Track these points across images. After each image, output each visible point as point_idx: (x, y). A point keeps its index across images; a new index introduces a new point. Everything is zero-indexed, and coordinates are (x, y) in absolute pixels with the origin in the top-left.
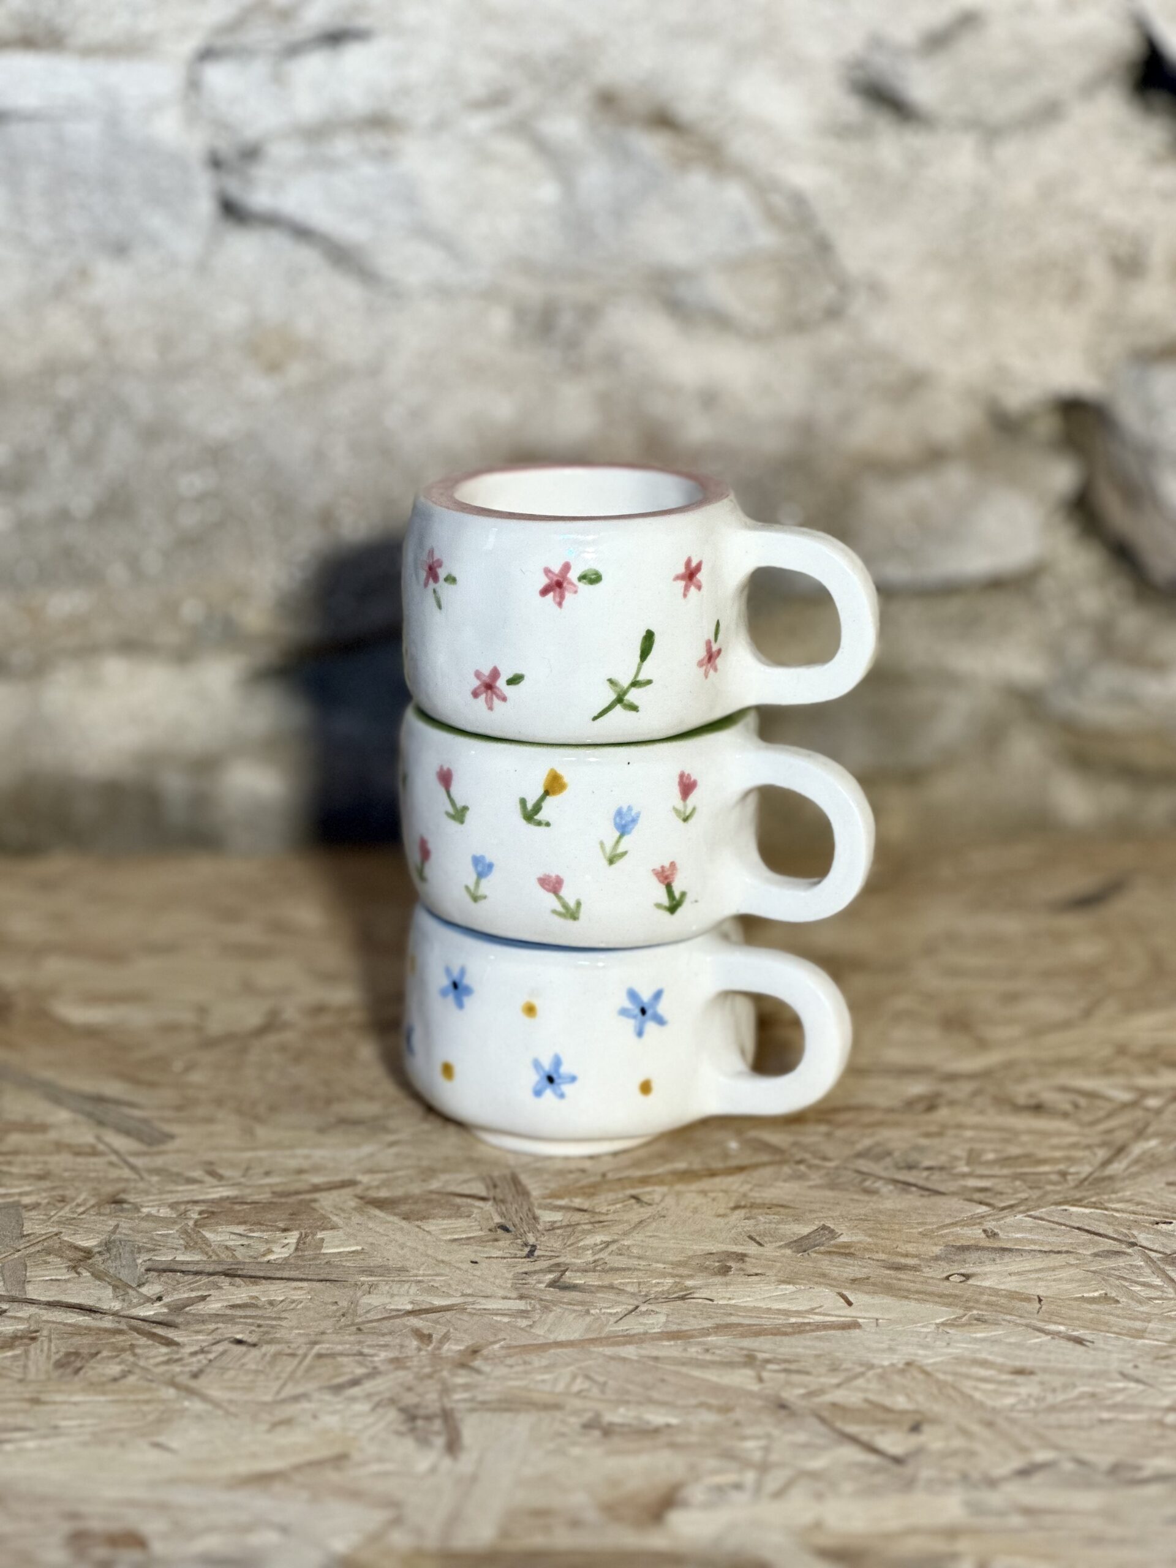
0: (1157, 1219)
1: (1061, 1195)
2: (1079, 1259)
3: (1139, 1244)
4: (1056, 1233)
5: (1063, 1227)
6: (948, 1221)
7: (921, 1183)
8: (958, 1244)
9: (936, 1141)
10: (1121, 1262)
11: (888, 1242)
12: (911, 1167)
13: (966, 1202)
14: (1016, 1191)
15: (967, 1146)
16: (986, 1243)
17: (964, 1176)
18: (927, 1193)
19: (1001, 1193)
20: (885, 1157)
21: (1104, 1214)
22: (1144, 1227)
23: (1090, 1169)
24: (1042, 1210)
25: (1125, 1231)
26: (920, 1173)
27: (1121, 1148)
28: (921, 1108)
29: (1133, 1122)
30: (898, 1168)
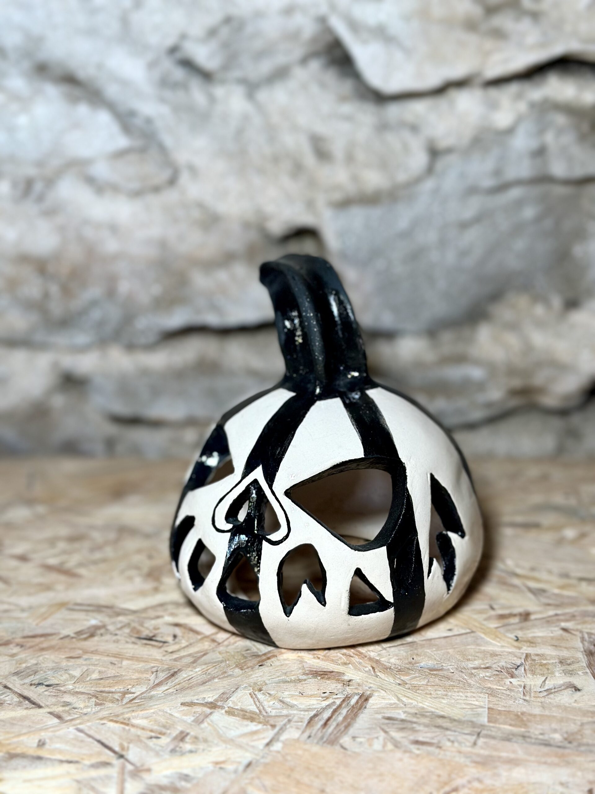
0: (153, 734)
1: (110, 712)
2: (78, 769)
3: (126, 756)
4: (82, 745)
5: (90, 740)
6: (24, 731)
7: (35, 697)
8: (13, 752)
9: (72, 662)
10: (102, 772)
12: (39, 684)
13: (49, 715)
14: (86, 707)
15: (85, 668)
16: (32, 752)
17: (65, 692)
18: (31, 706)
19: (74, 708)
20: (32, 675)
21: (124, 729)
22: (141, 741)
23: (144, 689)
24: (89, 724)
25: (126, 744)
26: (41, 689)
27: (176, 673)
28: (85, 636)
29: (198, 652)
30: (31, 685)
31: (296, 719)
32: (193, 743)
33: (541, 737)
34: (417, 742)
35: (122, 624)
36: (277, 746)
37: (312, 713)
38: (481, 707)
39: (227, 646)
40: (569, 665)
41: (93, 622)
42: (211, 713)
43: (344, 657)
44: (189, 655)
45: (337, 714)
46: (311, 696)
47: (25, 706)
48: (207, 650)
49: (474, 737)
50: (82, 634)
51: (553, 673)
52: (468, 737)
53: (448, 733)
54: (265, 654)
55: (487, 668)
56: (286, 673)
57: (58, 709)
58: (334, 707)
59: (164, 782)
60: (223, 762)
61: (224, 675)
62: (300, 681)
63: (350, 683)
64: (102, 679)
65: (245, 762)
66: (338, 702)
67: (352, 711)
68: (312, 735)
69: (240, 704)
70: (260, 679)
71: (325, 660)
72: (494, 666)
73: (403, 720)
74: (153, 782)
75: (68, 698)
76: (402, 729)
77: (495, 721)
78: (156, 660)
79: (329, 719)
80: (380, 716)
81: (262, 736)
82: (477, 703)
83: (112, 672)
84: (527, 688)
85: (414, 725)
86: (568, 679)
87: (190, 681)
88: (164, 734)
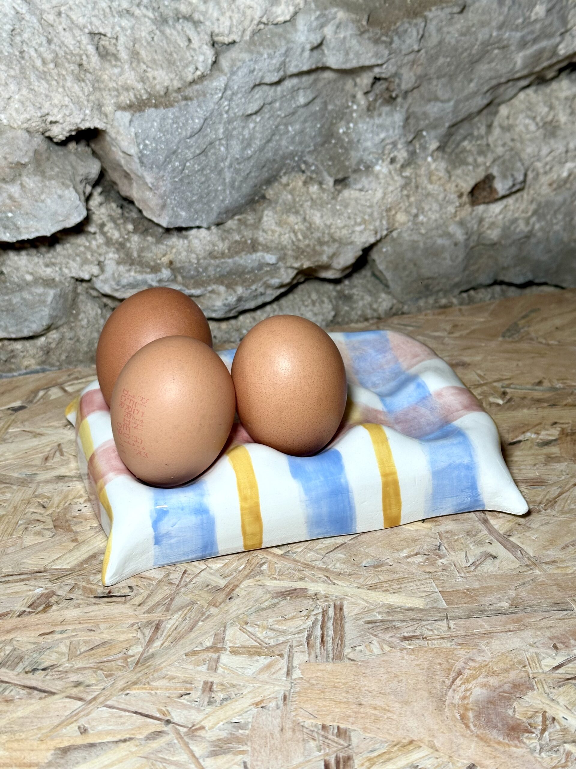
0: (182, 692)
1: (125, 680)
2: (137, 746)
3: (173, 721)
4: (123, 720)
5: (127, 713)
6: (57, 722)
7: (39, 685)
8: (62, 746)
9: (49, 639)
10: (162, 741)
11: (18, 754)
12: (34, 670)
13: (68, 700)
14: (98, 682)
15: (68, 642)
16: (80, 740)
17: (67, 672)
18: (43, 695)
19: (88, 686)
20: (18, 663)
21: (151, 694)
22: (175, 702)
23: (141, 650)
24: (115, 698)
25: (164, 709)
26: (40, 675)
27: (157, 625)
28: (41, 608)
29: (164, 599)
30: (26, 673)
31: (294, 644)
32: (222, 690)
33: (492, 608)
34: (405, 639)
35: (71, 587)
36: (296, 674)
37: (306, 634)
38: (434, 592)
39: (186, 585)
40: (475, 535)
41: (39, 591)
42: (219, 658)
43: (296, 573)
44: (158, 604)
45: (325, 629)
46: (293, 618)
47: (38, 697)
48: (171, 595)
49: (445, 621)
50: (37, 607)
51: (467, 546)
52: (440, 623)
53: (424, 623)
54: (226, 586)
55: (416, 554)
56: (256, 601)
57: (74, 691)
58: (320, 623)
59: (224, 734)
60: (262, 701)
61: (203, 615)
62: (274, 605)
63: (318, 597)
64: (92, 649)
65: (281, 696)
66: (320, 617)
67: (337, 623)
68: (318, 654)
69: (237, 642)
70: (239, 612)
71: (283, 580)
72: (421, 551)
73: (381, 621)
74: (214, 739)
75: (74, 677)
76: (387, 629)
77: (452, 604)
78: (130, 616)
79: (322, 637)
80: (361, 622)
81: (277, 667)
82: (428, 589)
83: (97, 638)
84: (457, 565)
85: (394, 623)
86: (483, 549)
87: (179, 630)
88: (191, 689)
